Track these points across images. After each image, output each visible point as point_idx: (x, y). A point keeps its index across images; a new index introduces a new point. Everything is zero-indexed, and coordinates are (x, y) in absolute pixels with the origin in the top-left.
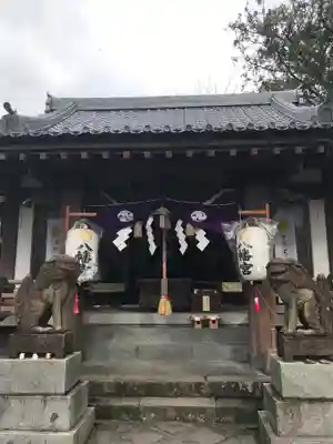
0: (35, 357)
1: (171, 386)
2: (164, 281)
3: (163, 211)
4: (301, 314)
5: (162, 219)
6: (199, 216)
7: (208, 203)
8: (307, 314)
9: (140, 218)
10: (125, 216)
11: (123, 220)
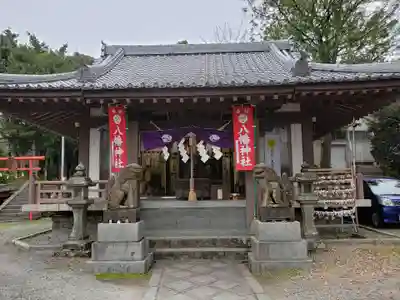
0: (119, 222)
1: (197, 241)
2: (192, 180)
3: (191, 134)
4: (271, 195)
5: (191, 140)
6: (215, 137)
7: (220, 130)
8: (274, 195)
9: (176, 139)
10: (167, 138)
11: (165, 141)
